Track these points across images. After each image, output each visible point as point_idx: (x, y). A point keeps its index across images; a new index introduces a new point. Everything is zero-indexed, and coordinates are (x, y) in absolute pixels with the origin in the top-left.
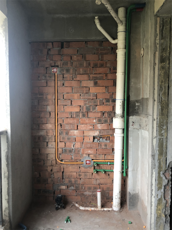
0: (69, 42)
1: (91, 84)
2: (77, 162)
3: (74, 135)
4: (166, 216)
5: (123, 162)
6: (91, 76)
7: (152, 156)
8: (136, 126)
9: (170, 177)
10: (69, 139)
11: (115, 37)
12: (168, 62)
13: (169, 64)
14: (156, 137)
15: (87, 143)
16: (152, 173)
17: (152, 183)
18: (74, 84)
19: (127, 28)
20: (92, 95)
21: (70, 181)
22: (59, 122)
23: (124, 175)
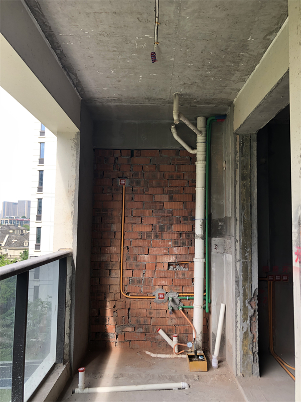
0: (140, 150)
1: (165, 198)
2: (147, 296)
3: (144, 261)
4: (253, 354)
6: (166, 189)
7: (236, 282)
8: (220, 249)
9: (257, 307)
10: (137, 266)
11: (194, 147)
12: (249, 180)
13: (251, 181)
14: (240, 260)
15: (160, 271)
16: (236, 302)
17: (236, 313)
18: (145, 198)
19: (207, 139)
20: (166, 211)
21: (137, 321)
22: (125, 245)
23: (207, 310)
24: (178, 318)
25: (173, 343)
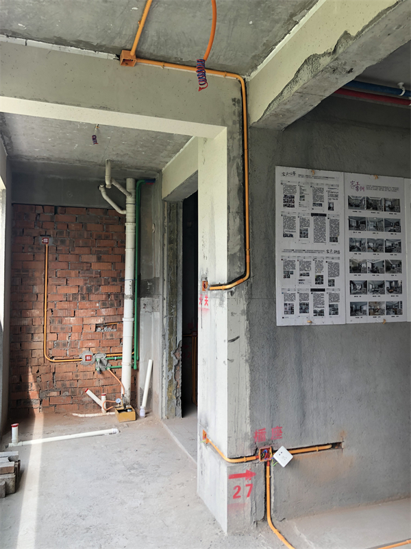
0: (65, 207)
1: (93, 259)
2: (75, 359)
3: (70, 324)
4: (177, 398)
5: (133, 355)
6: (94, 249)
7: (163, 335)
8: (149, 309)
9: (181, 357)
10: (62, 329)
13: (177, 245)
14: (166, 316)
15: (87, 333)
16: (163, 354)
17: (162, 364)
18: (71, 258)
19: (137, 201)
20: (94, 272)
21: (63, 385)
22: (49, 308)
23: (135, 367)
24: (105, 378)
25: (101, 402)
